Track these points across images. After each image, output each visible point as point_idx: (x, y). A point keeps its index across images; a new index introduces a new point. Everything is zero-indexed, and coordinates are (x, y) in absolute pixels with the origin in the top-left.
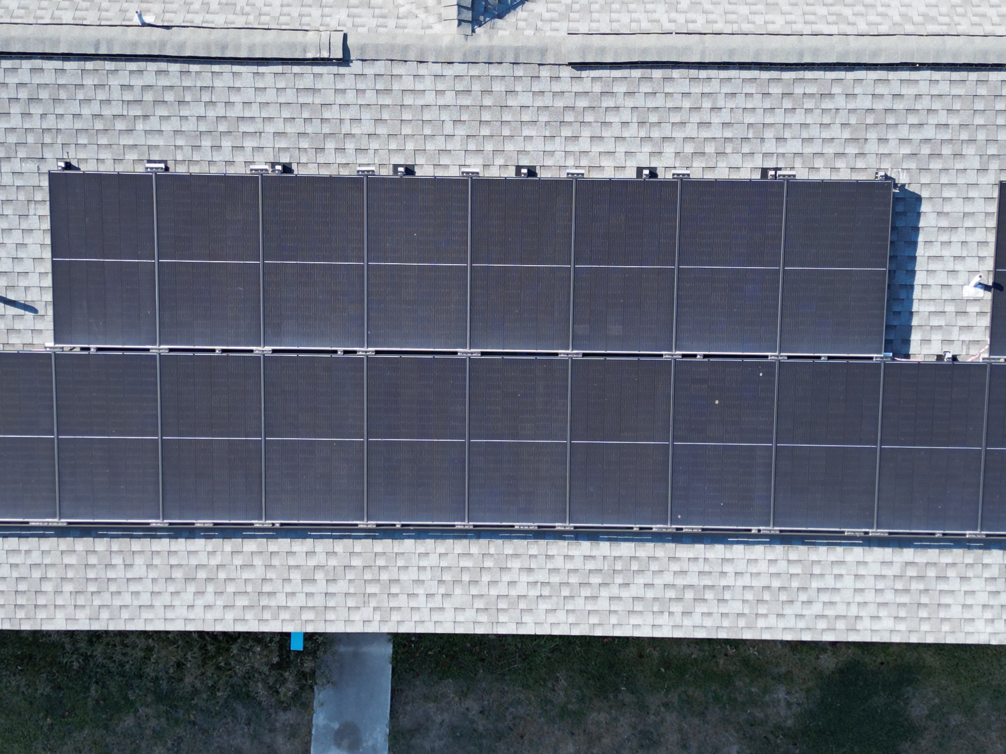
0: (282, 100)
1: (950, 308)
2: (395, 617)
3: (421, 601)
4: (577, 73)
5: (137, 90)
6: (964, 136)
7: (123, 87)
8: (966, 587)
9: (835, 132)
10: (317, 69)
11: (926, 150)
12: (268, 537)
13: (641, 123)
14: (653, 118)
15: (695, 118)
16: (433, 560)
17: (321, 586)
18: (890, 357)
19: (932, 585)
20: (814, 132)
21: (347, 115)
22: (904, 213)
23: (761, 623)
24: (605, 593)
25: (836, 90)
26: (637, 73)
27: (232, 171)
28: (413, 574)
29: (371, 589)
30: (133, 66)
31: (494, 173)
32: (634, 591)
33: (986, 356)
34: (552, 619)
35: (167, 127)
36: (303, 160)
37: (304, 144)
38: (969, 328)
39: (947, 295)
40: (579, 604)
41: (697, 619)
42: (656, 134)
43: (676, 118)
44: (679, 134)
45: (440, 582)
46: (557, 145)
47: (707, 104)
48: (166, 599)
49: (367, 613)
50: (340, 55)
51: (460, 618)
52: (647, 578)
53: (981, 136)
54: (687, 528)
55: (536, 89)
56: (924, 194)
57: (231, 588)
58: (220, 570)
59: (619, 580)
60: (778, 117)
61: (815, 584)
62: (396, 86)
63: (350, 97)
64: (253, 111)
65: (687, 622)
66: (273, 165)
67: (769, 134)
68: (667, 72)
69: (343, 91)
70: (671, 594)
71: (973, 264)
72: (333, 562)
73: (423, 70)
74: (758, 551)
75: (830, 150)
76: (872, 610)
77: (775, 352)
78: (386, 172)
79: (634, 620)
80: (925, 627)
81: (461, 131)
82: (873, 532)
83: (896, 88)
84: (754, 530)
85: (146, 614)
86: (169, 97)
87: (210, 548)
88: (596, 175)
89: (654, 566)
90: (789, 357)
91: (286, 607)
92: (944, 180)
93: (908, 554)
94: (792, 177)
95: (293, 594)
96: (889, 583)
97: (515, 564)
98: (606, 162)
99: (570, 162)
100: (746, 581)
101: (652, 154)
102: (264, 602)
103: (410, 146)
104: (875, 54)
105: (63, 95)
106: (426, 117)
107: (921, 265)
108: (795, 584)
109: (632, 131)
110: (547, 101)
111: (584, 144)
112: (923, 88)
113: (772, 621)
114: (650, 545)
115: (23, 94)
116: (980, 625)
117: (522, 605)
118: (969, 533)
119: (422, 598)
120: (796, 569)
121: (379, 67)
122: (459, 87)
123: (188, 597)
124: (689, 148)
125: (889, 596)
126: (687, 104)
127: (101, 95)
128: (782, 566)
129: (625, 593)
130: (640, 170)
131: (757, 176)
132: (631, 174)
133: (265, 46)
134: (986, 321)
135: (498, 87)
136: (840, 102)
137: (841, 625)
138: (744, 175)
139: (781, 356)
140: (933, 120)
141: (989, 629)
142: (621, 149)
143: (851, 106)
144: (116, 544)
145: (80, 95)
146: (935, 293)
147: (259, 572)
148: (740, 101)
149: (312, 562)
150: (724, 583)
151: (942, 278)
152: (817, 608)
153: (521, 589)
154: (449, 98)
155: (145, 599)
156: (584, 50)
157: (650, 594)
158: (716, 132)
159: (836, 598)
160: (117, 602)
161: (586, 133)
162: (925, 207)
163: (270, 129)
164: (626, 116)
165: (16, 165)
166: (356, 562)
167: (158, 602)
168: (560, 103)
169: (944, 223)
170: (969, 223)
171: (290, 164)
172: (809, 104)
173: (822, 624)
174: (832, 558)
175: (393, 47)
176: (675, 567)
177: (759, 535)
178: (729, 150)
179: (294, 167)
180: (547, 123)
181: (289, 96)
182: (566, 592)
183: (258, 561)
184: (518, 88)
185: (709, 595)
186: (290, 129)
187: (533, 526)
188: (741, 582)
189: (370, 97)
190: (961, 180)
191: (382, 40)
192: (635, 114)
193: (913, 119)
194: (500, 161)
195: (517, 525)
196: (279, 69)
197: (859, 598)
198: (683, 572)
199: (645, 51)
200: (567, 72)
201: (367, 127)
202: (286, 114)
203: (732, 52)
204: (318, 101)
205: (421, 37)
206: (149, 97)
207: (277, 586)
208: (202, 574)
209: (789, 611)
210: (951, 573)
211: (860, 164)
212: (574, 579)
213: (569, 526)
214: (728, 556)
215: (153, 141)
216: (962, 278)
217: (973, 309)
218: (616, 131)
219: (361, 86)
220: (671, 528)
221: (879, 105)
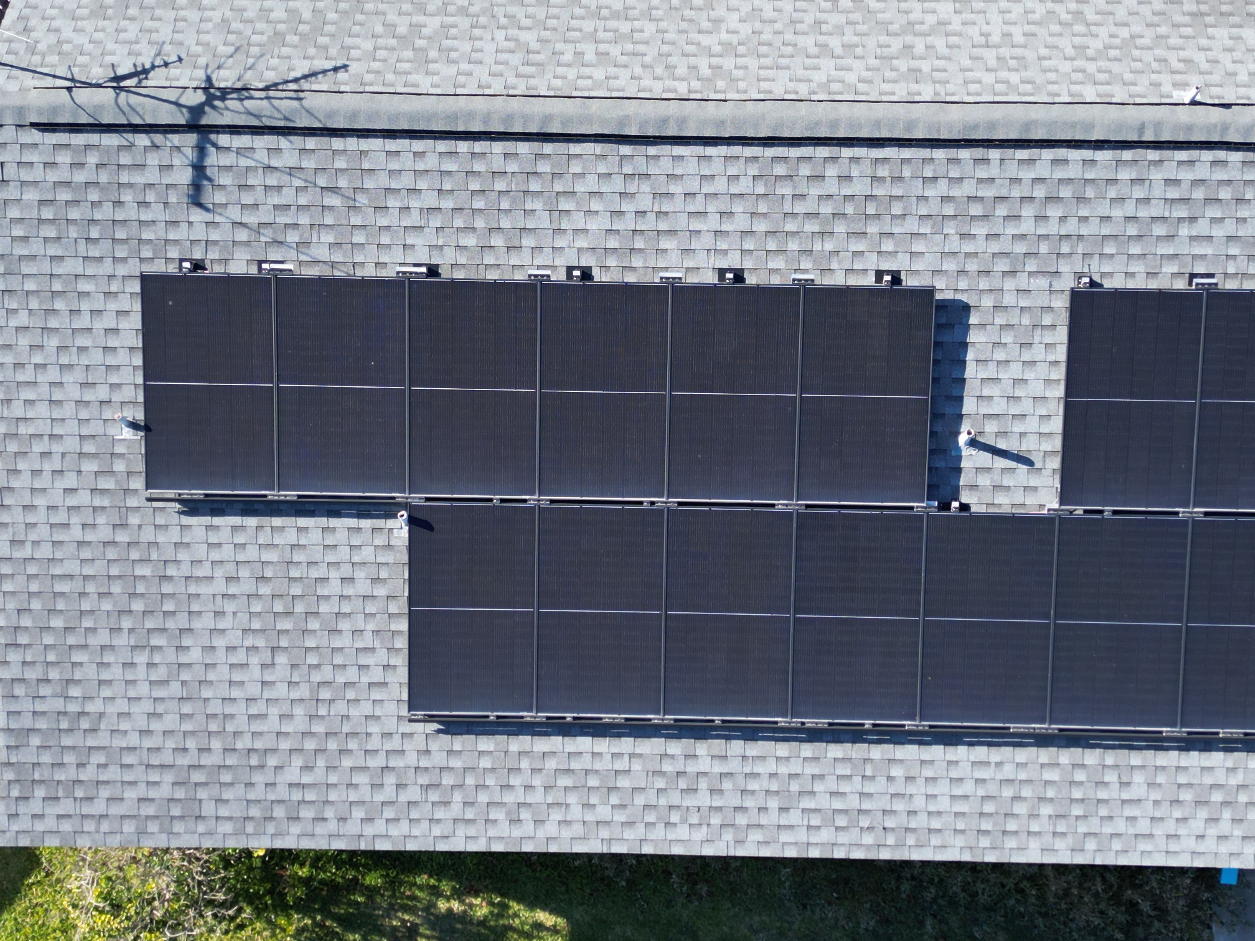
5: (1185, 186)
7: (1168, 182)
30: (1183, 155)
35: (1218, 232)
48: (1170, 827)
58: (1240, 792)
85: (1143, 846)
86: (1225, 194)
87: (1230, 764)
105: (1090, 193)
115: (1040, 192)
123: (1197, 825)
127: (1139, 192)
144: (1111, 757)
145: (1112, 193)
155: (1143, 826)
160: (1108, 829)
165: (1023, 281)
167: (1159, 831)
206: (1199, 194)
208: (1217, 797)
215: (1199, 249)
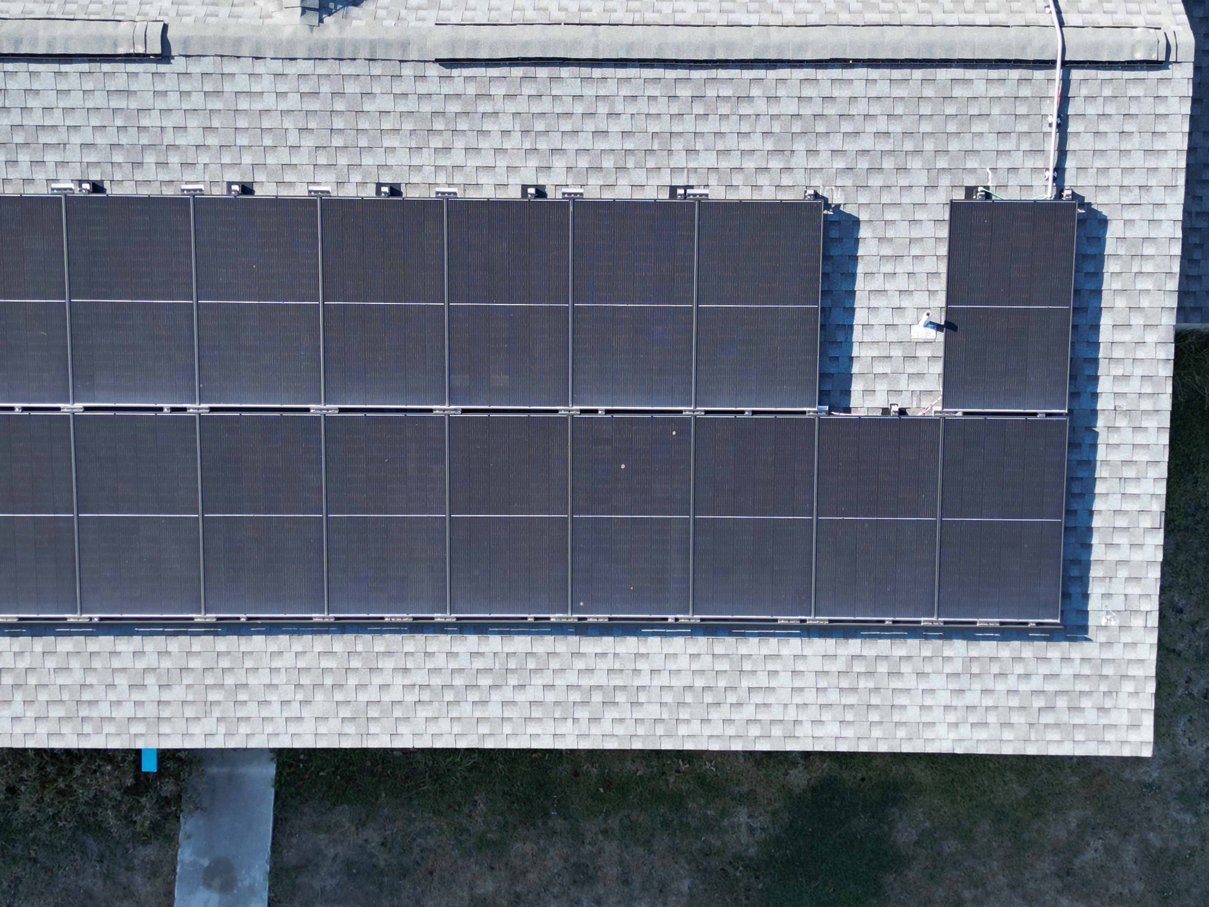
0: (89, 104)
1: (897, 352)
2: (244, 729)
3: (274, 710)
4: (446, 72)
6: (909, 146)
8: (923, 685)
9: (756, 142)
10: (132, 67)
11: (863, 164)
12: (86, 634)
13: (525, 132)
14: (540, 126)
15: (590, 126)
16: (288, 660)
17: (152, 693)
18: (825, 411)
19: (884, 682)
20: (731, 142)
21: (169, 122)
22: (840, 239)
23: (683, 730)
24: (496, 696)
25: (755, 92)
26: (518, 72)
27: (31, 191)
28: (264, 677)
29: (214, 696)
31: (349, 192)
32: (531, 694)
33: (939, 408)
34: (433, 729)
36: (118, 177)
37: (118, 158)
38: (920, 375)
39: (892, 336)
40: (465, 710)
41: (606, 727)
42: (543, 145)
43: (566, 126)
44: (570, 145)
45: (298, 686)
46: (425, 158)
47: (603, 109)
49: (209, 724)
50: (158, 50)
51: (322, 729)
52: (547, 678)
53: (929, 146)
54: (591, 618)
55: (397, 90)
56: (863, 216)
57: (43, 697)
58: (30, 674)
59: (513, 681)
60: (688, 125)
61: (745, 683)
62: (228, 87)
63: (173, 100)
64: (56, 119)
65: (595, 730)
66: (80, 182)
67: (678, 145)
68: (555, 71)
69: (165, 93)
70: (575, 696)
71: (921, 299)
72: (166, 663)
73: (260, 67)
74: (677, 644)
75: (750, 164)
76: (813, 713)
77: (690, 406)
78: (219, 191)
79: (532, 729)
80: (877, 733)
81: (308, 142)
82: (811, 620)
83: (826, 90)
84: (671, 619)
87: (16, 648)
88: (473, 195)
89: (555, 664)
90: (707, 412)
91: (111, 719)
92: (886, 198)
93: (854, 645)
94: (704, 197)
95: (119, 702)
96: (833, 681)
97: (388, 664)
98: (484, 179)
99: (442, 179)
100: (664, 679)
101: (538, 169)
102: (84, 712)
103: (247, 159)
104: (800, 48)
106: (266, 124)
107: (860, 302)
108: (722, 683)
109: (513, 142)
110: (411, 105)
111: (458, 157)
112: (858, 89)
113: (695, 727)
114: (549, 639)
116: (941, 730)
117: (398, 713)
118: (925, 621)
119: (276, 706)
120: (722, 665)
121: (207, 65)
122: (304, 88)
124: (583, 163)
125: (833, 697)
126: (579, 109)
128: (706, 662)
129: (520, 697)
130: (524, 189)
131: (665, 196)
132: (515, 194)
133: (67, 40)
134: (938, 368)
135: (351, 88)
136: (761, 106)
137: (777, 731)
138: (650, 194)
139: (698, 411)
140: (871, 127)
141: (953, 735)
142: (502, 163)
143: (773, 111)
146: (878, 334)
147: (77, 677)
148: (642, 106)
149: (142, 664)
150: (638, 682)
151: (886, 317)
152: (748, 712)
153: (395, 694)
154: (293, 102)
156: (453, 44)
157: (551, 697)
158: (614, 143)
159: (771, 699)
161: (459, 143)
162: (864, 232)
163: (76, 139)
164: (506, 123)
166: (195, 663)
168: (427, 108)
169: (887, 251)
170: (916, 251)
171: (102, 181)
172: (724, 109)
173: (754, 731)
174: (765, 651)
175: (222, 41)
176: (580, 664)
177: (677, 625)
178: (630, 164)
179: (107, 185)
180: (413, 132)
181: (99, 100)
182: (449, 696)
183: (75, 664)
184: (376, 90)
185: (621, 698)
186: (100, 140)
187: (407, 617)
188: (658, 682)
189: (197, 101)
190: (906, 199)
191: (210, 32)
192: (517, 121)
193: (847, 127)
194: (356, 177)
195: (388, 617)
196: (85, 67)
197: (798, 700)
198: (590, 671)
199: (526, 45)
200: (434, 70)
201: (194, 137)
202: (95, 121)
203: (630, 46)
204: (133, 105)
205: (258, 29)
207: (99, 693)
208: (8, 680)
209: (715, 715)
210: (906, 668)
211: (786, 181)
212: (459, 681)
213: (450, 617)
214: (643, 650)
216: (910, 316)
217: (924, 353)
218: (496, 141)
219: (185, 87)
220: (572, 617)
221: (807, 110)
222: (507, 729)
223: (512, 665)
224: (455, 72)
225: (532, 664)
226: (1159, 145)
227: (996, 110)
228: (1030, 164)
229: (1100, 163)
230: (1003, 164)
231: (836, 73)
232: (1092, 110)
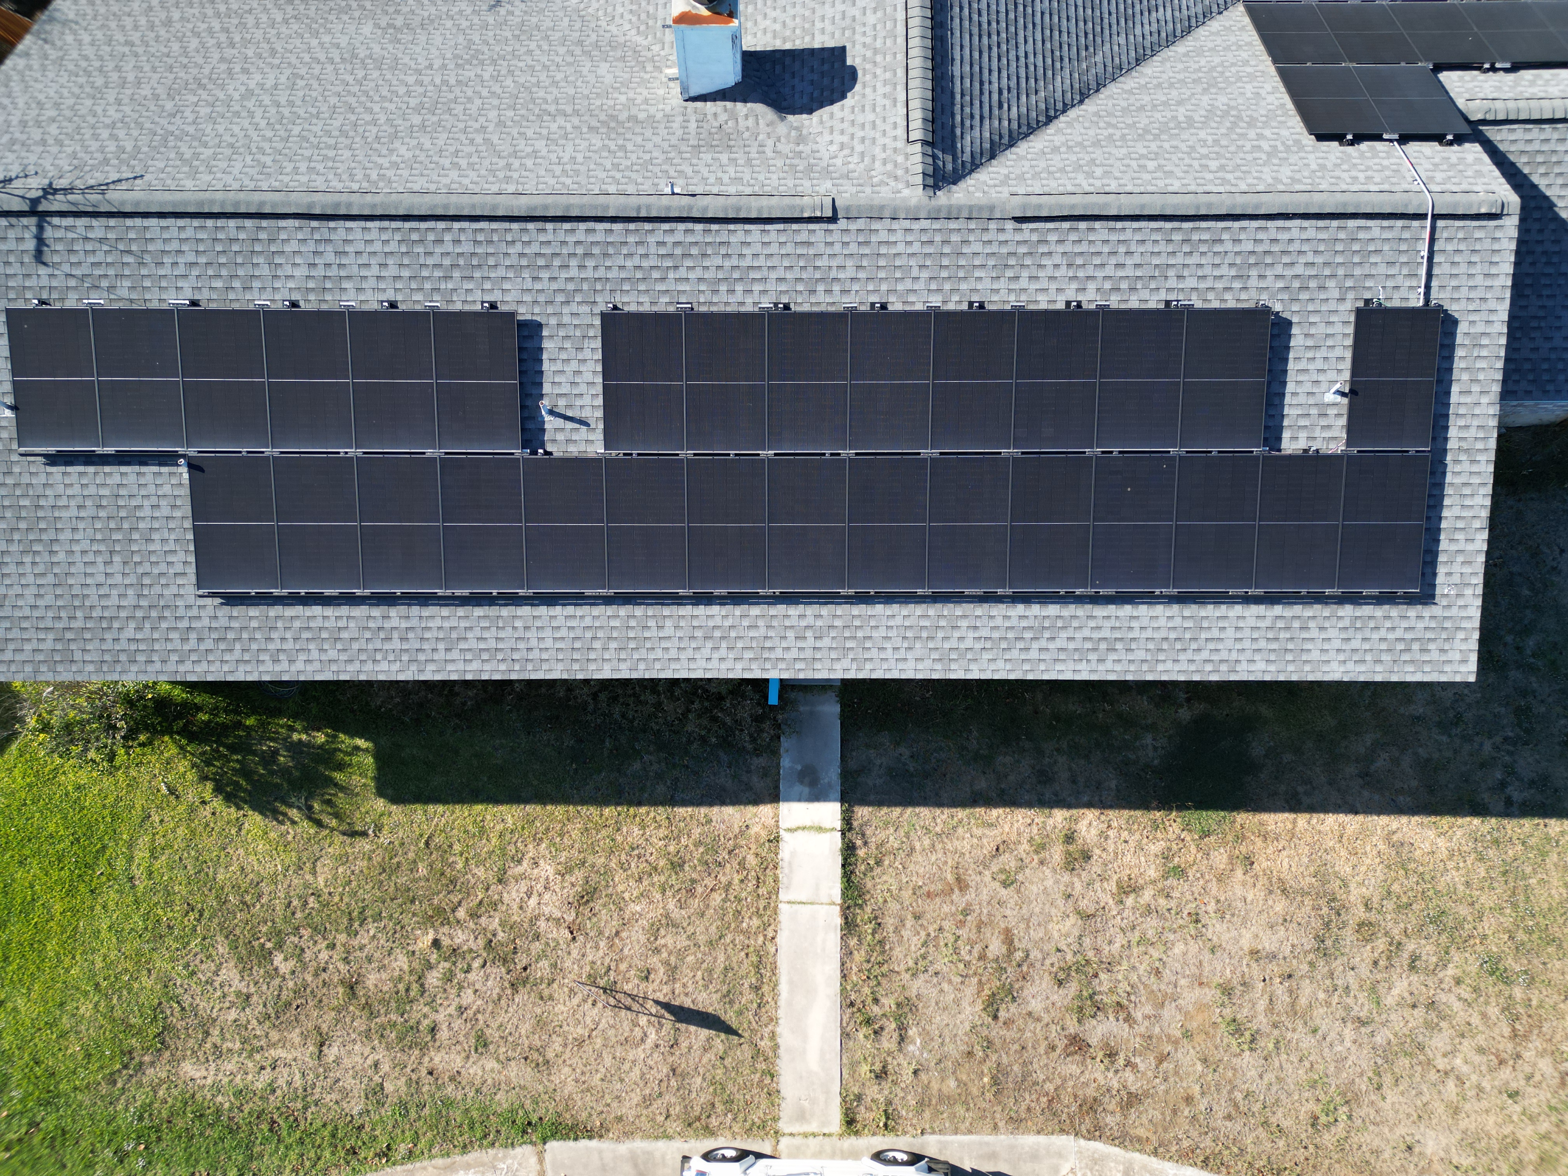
0: (783, 252)
1: (1314, 411)
2: (869, 666)
3: (889, 654)
4: (1018, 226)
5: (669, 245)
6: (1327, 272)
7: (659, 243)
8: (1324, 635)
9: (1224, 270)
10: (812, 226)
11: (1296, 284)
12: (769, 603)
13: (1069, 265)
14: (1079, 261)
15: (1113, 261)
16: (898, 621)
17: (810, 642)
18: (1267, 451)
19: (1297, 634)
20: (1207, 271)
21: (834, 263)
22: (1279, 335)
23: (1160, 667)
24: (1035, 645)
25: (1225, 236)
26: (1066, 225)
27: (743, 309)
28: (882, 632)
29: (850, 644)
30: (666, 226)
31: (951, 307)
32: (1059, 643)
33: (1344, 448)
34: (993, 666)
35: (692, 275)
36: (799, 300)
37: (800, 287)
38: (1329, 427)
39: (1311, 401)
40: (1015, 654)
41: (1109, 665)
42: (1081, 274)
43: (1097, 261)
44: (1100, 274)
45: (904, 638)
46: (1002, 284)
47: (1122, 249)
48: (690, 653)
49: (846, 663)
50: (830, 214)
51: (920, 667)
52: (1070, 633)
53: (1341, 272)
54: (1102, 592)
55: (985, 239)
56: (1295, 320)
57: (740, 644)
58: (732, 630)
59: (1047, 635)
60: (1179, 259)
61: (1204, 635)
62: (874, 239)
63: (837, 248)
64: (761, 262)
65: (1101, 667)
66: (776, 304)
67: (1171, 273)
68: (1091, 224)
69: (832, 244)
70: (1088, 645)
71: (1332, 375)
72: (819, 623)
73: (895, 225)
74: (1159, 609)
75: (1219, 285)
76: (1248, 655)
77: (1176, 448)
78: (866, 308)
79: (1059, 667)
80: (1291, 668)
81: (925, 274)
82: (1251, 592)
83: (1273, 234)
84: (1157, 592)
86: (694, 251)
87: (723, 613)
88: (1032, 307)
89: (1075, 624)
90: (1187, 452)
91: (783, 659)
92: (1310, 308)
93: (1278, 609)
94: (1190, 307)
95: (789, 648)
96: (1263, 633)
97: (964, 623)
98: (1041, 297)
99: (1012, 298)
100: (1149, 634)
101: (1078, 290)
102: (766, 655)
103: (884, 287)
104: (1257, 206)
105: (611, 251)
106: (897, 263)
107: (1291, 377)
108: (1188, 636)
109: (1063, 271)
110: (994, 248)
111: (1023, 283)
112: (1295, 234)
113: (1169, 665)
114: (1072, 607)
115: (580, 250)
116: (1334, 666)
117: (969, 656)
118: (1328, 591)
119: (890, 651)
120: (1189, 624)
121: (861, 224)
122: (924, 239)
123: (706, 652)
124: (1108, 285)
125: (1262, 644)
126: (1106, 249)
127: (641, 250)
128: (1178, 622)
129: (1051, 646)
130: (1068, 303)
131: (1162, 306)
132: (1061, 306)
133: (770, 208)
134: (1343, 421)
135: (955, 238)
136: (1229, 246)
137: (1224, 667)
138: (1152, 305)
139: (1181, 451)
140: (1302, 260)
141: (1342, 669)
142: (1053, 286)
143: (1237, 249)
144: (651, 610)
145: (625, 251)
146: (1302, 399)
147: (762, 631)
148: (1149, 247)
149: (803, 623)
150: (1131, 636)
151: (1308, 387)
152: (1205, 655)
153: (968, 643)
154: (916, 248)
155: (673, 654)
156: (1024, 207)
157: (1072, 645)
158: (1129, 272)
159: (1220, 646)
160: (652, 656)
161: (1025, 274)
162: (1295, 330)
163: (773, 275)
164: (1057, 259)
165: (574, 308)
166: (838, 623)
167: (683, 656)
168: (1004, 250)
169: (1310, 343)
170: (1330, 343)
171: (789, 303)
172: (1203, 248)
173: (1209, 667)
174: (1218, 613)
175: (872, 207)
176: (1092, 624)
177: (1161, 596)
178: (1139, 286)
179: (792, 306)
180: (994, 266)
181: (789, 249)
182: (1004, 645)
183: (761, 623)
184: (971, 239)
185: (1119, 646)
186: (789, 275)
187: (979, 591)
188: (1144, 635)
189: (853, 248)
190: (1324, 308)
191: (862, 202)
192: (1064, 258)
193: (1286, 259)
194: (956, 298)
195: (967, 591)
196: (781, 226)
197: (1238, 646)
198: (1099, 628)
199: (1073, 206)
200: (1010, 225)
201: (850, 273)
202: (786, 263)
203: (1143, 206)
204: (811, 252)
205: (894, 199)
206: (678, 251)
207: (776, 642)
208: (717, 634)
209: (1182, 657)
210: (1312, 624)
211: (1243, 296)
212: (1010, 635)
213: (1009, 591)
214: (1135, 614)
215: (681, 286)
216: (1324, 386)
217: (1332, 411)
218: (1049, 272)
219: (846, 239)
220: (1091, 591)
221: (1260, 248)
222: (1042, 667)
223: (1046, 624)
224: (1024, 226)
225: (1060, 624)
226: (1494, 271)
227: (1386, 248)
228: (1408, 283)
229: (1454, 283)
230: (1390, 283)
231: (1280, 223)
232: (1450, 247)
